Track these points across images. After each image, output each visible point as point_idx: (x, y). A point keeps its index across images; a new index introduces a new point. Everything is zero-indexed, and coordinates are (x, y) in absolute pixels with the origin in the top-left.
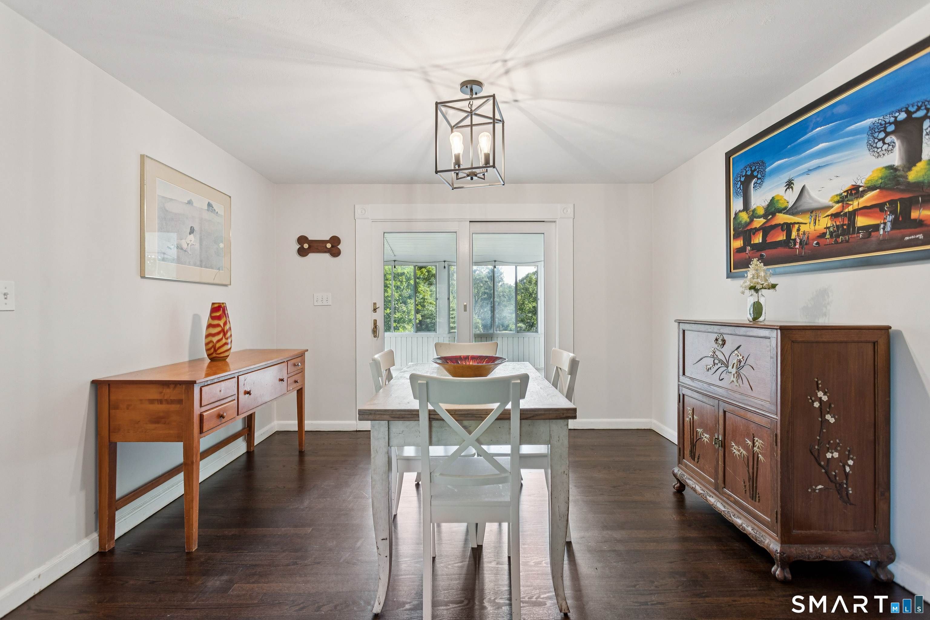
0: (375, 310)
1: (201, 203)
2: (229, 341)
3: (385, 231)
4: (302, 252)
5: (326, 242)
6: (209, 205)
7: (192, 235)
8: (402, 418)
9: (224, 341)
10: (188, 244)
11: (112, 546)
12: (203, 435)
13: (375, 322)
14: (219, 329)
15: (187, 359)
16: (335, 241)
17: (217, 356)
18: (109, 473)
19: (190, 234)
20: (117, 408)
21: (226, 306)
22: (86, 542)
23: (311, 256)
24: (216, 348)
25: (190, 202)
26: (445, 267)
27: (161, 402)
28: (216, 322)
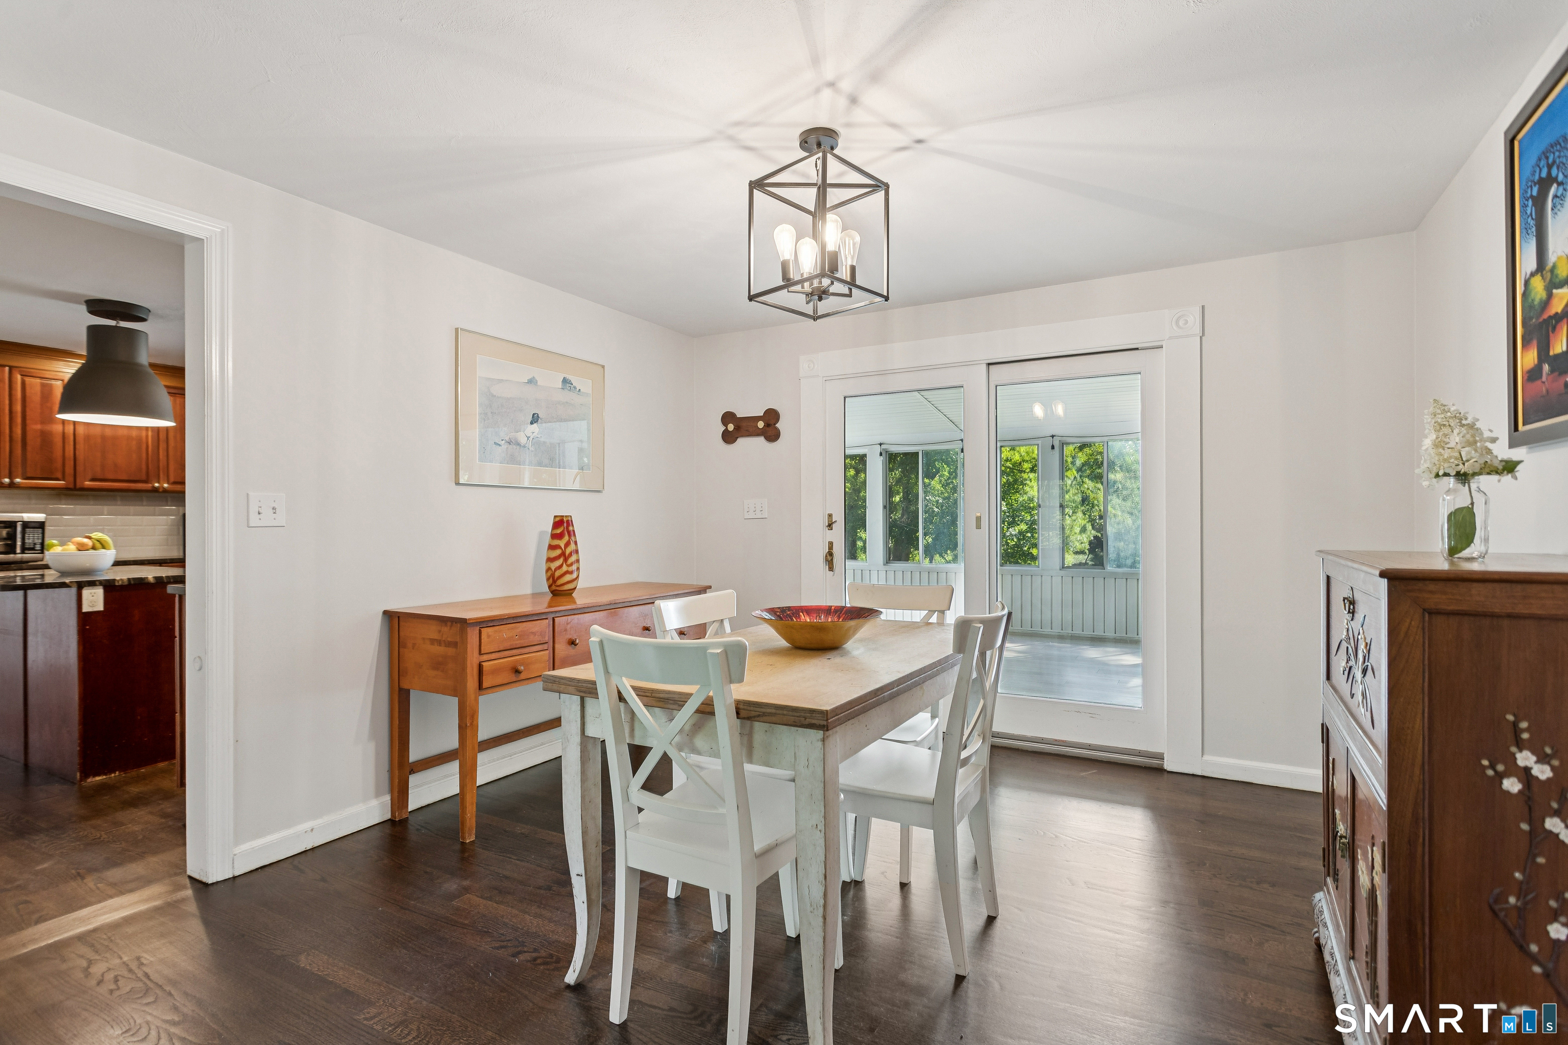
0: (830, 526)
1: (551, 380)
2: (574, 567)
3: (846, 394)
4: (728, 438)
5: (758, 419)
6: (565, 381)
7: (535, 425)
8: (589, 693)
9: (565, 568)
10: (528, 438)
11: (404, 815)
12: (482, 692)
13: (831, 544)
14: (558, 552)
15: (529, 591)
16: (772, 416)
17: (557, 588)
18: (399, 725)
19: (532, 423)
20: (405, 647)
21: (572, 521)
22: (374, 803)
23: (741, 441)
24: (555, 578)
25: (531, 381)
26: (1053, 447)
27: (439, 642)
28: (556, 542)
